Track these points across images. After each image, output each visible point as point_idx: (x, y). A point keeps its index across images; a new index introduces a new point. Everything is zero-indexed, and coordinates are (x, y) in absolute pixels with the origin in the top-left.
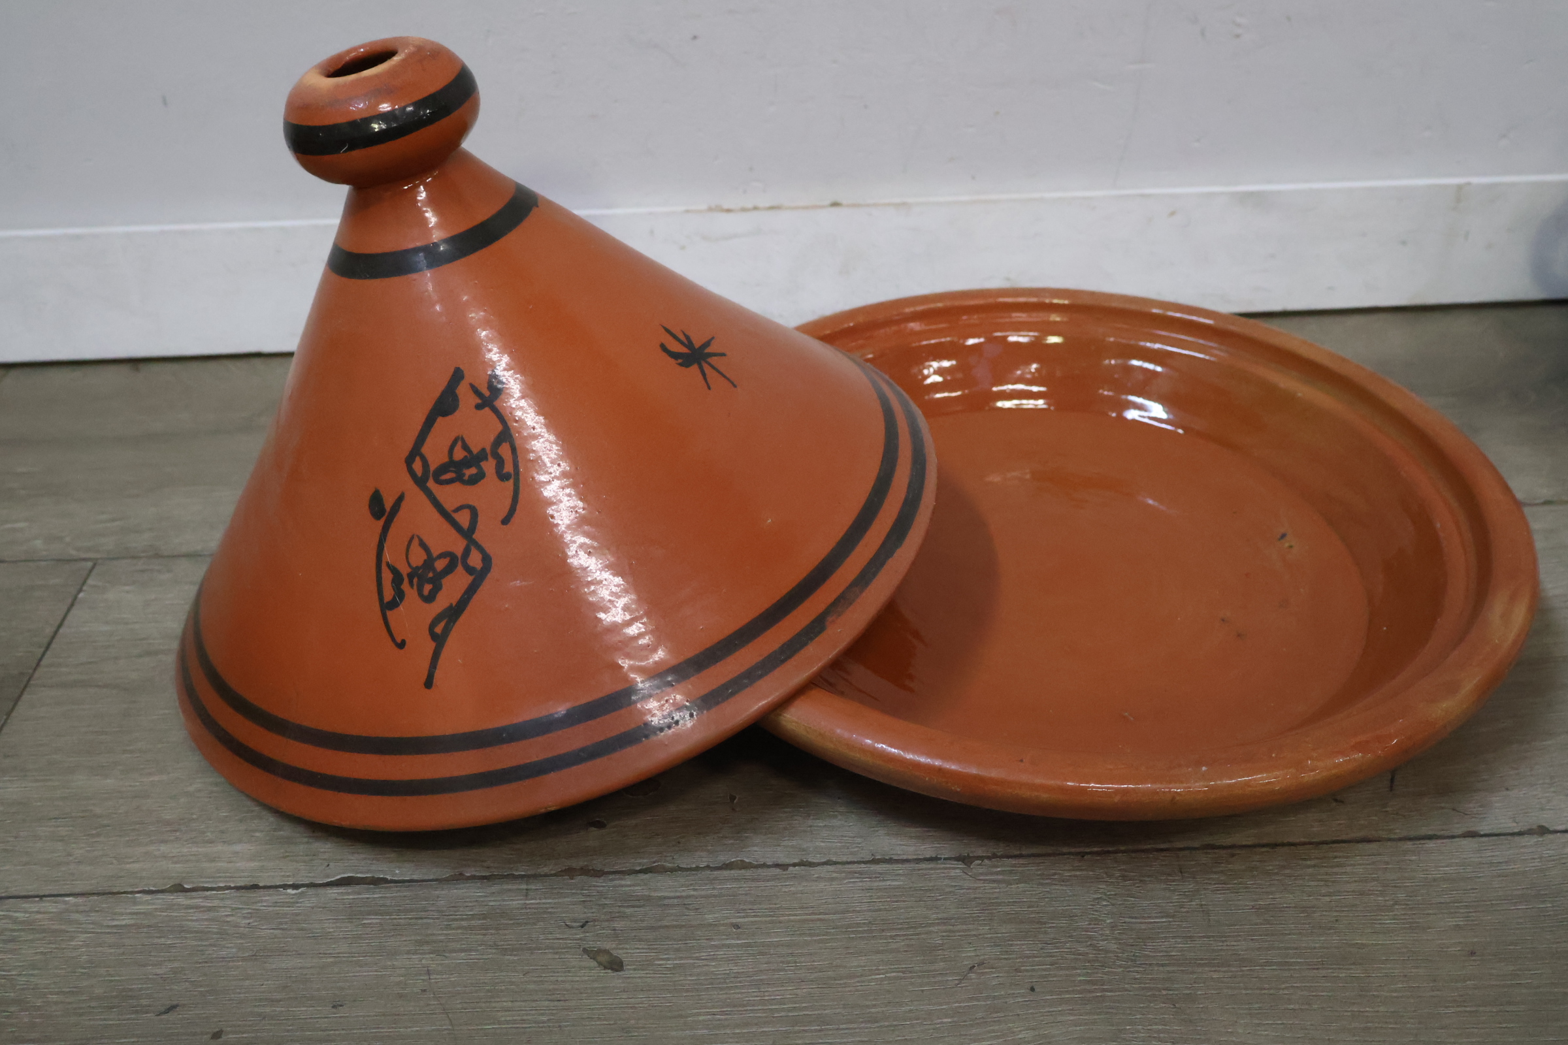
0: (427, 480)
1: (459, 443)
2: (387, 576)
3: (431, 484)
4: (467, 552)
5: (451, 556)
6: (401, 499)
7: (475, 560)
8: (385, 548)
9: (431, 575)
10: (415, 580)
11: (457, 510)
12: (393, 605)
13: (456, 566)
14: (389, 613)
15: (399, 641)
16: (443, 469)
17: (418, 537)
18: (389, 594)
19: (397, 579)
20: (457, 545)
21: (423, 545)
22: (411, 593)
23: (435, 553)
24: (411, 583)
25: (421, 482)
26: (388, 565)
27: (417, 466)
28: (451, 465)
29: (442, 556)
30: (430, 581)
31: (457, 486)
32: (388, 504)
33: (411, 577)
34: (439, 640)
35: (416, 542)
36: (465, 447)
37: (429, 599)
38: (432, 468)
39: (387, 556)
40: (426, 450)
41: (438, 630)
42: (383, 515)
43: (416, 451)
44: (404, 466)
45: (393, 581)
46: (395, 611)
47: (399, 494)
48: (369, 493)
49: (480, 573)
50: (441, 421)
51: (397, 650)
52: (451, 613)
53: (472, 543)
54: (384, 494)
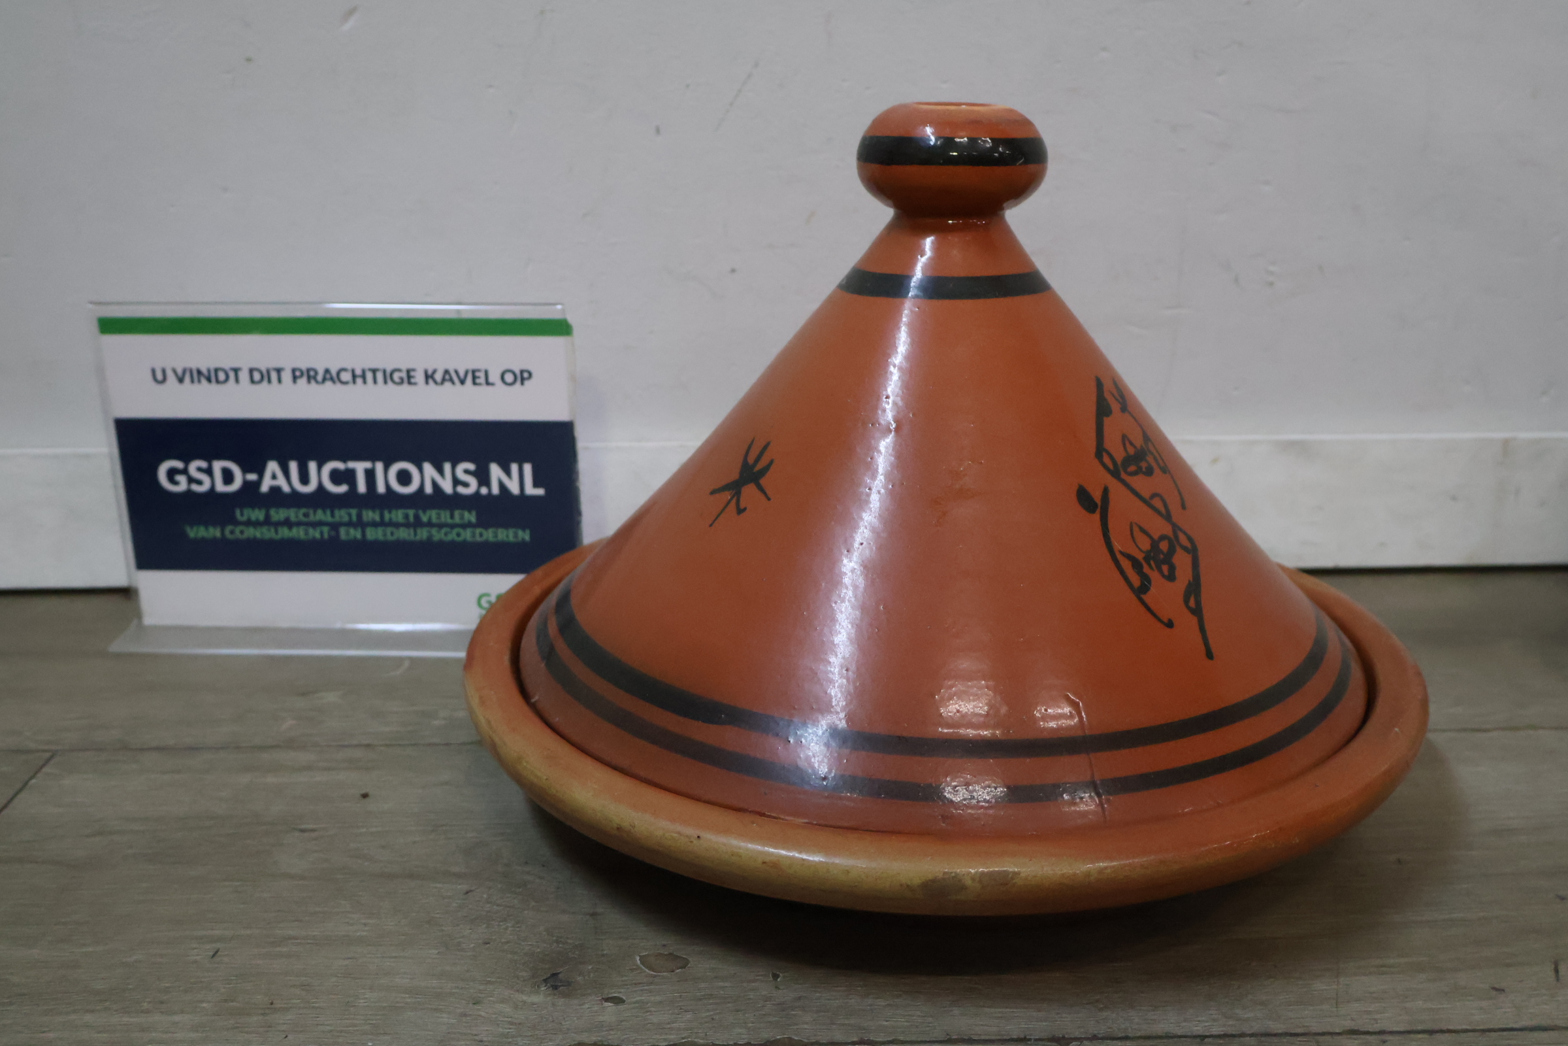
0: (1119, 471)
1: (1127, 441)
2: (1126, 564)
3: (1123, 476)
4: (1175, 534)
5: (1167, 538)
6: (1106, 491)
7: (1184, 540)
8: (1112, 538)
9: (1162, 556)
10: (1152, 563)
11: (1152, 498)
12: (1144, 588)
13: (1175, 548)
14: (1143, 596)
15: (1166, 620)
16: (1128, 460)
17: (1136, 524)
18: (1136, 581)
19: (1137, 565)
20: (1167, 529)
21: (1143, 530)
22: (1154, 575)
23: (1156, 537)
24: (1151, 568)
25: (1115, 474)
26: (1121, 553)
27: (1106, 460)
28: (1130, 459)
29: (1161, 539)
30: (1163, 562)
31: (1141, 476)
32: (1097, 495)
33: (1147, 559)
34: (1197, 612)
35: (1136, 529)
36: (1131, 444)
37: (1171, 577)
38: (1119, 463)
39: (1117, 546)
40: (1108, 444)
41: (1192, 603)
42: (1096, 508)
43: (1100, 447)
44: (1096, 462)
45: (1133, 566)
46: (1149, 593)
47: (1103, 486)
48: (1075, 488)
49: (1193, 551)
50: (1107, 421)
51: (1168, 630)
52: (1194, 588)
53: (1176, 528)
54: (1090, 489)
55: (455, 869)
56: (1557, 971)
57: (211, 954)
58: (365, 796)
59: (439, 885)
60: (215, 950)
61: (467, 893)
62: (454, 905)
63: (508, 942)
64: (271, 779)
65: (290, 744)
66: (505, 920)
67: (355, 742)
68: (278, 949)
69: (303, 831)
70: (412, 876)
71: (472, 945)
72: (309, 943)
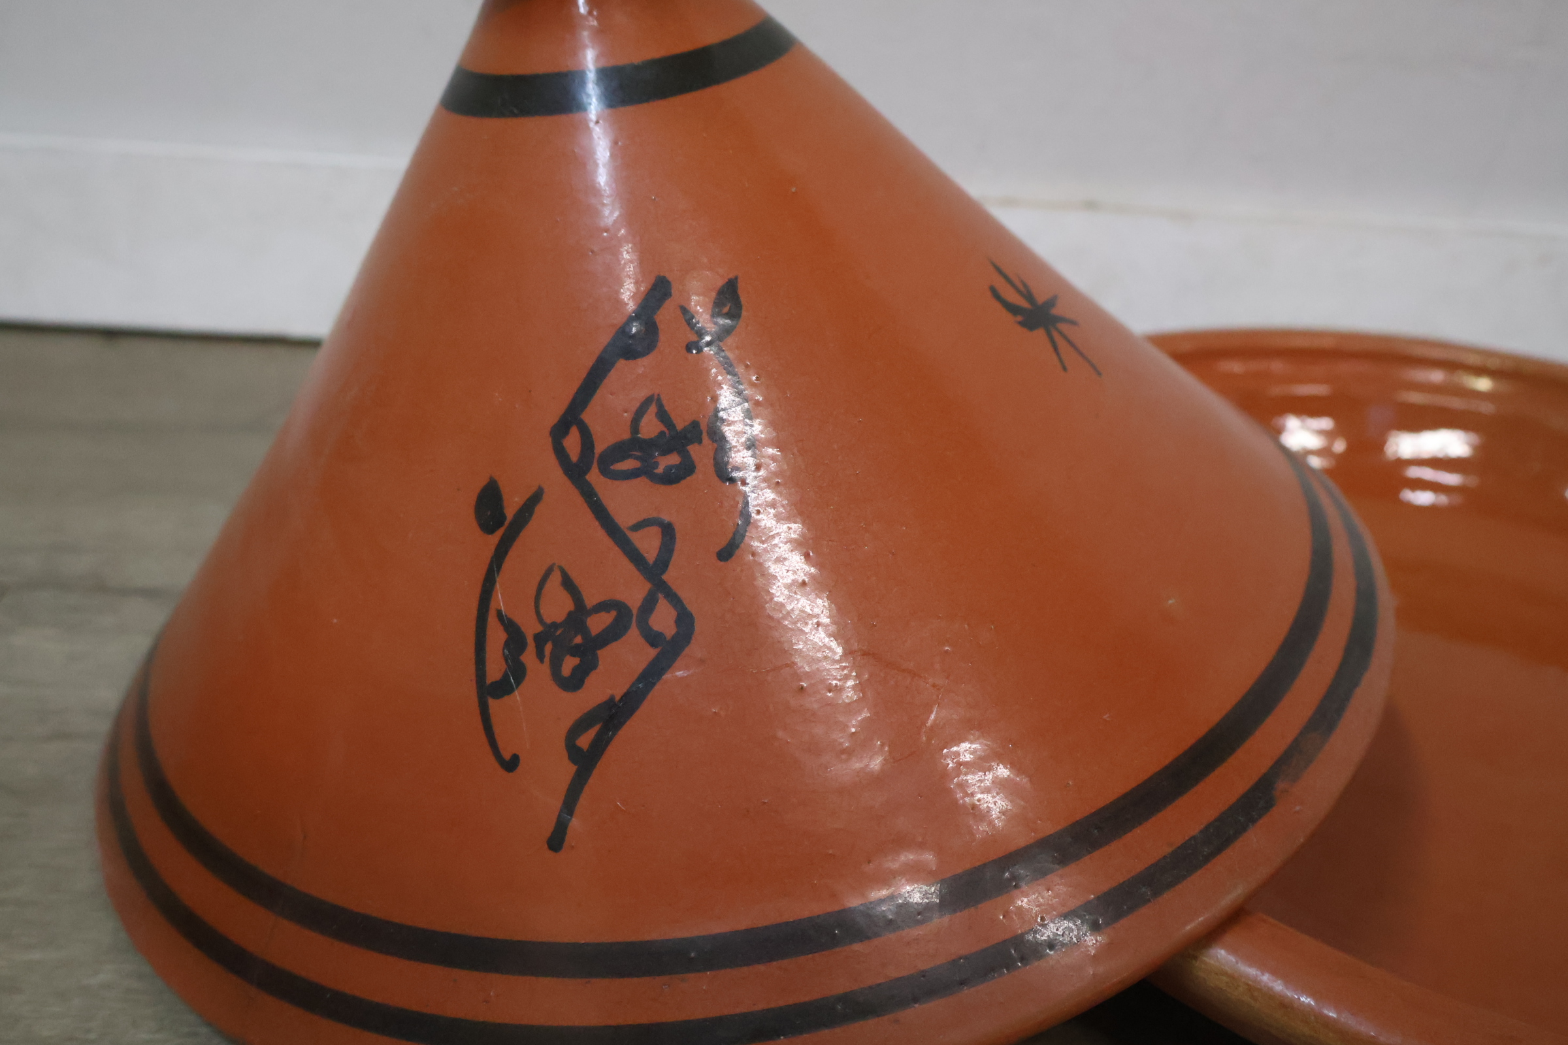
0: (588, 469)
1: (653, 409)
2: (496, 637)
3: (594, 476)
4: (648, 606)
5: (619, 607)
6: (536, 498)
7: (663, 619)
8: (498, 586)
9: (578, 640)
10: (548, 647)
11: (637, 527)
12: (502, 688)
13: (626, 628)
14: (492, 702)
15: (507, 756)
16: (620, 450)
17: (561, 569)
18: (495, 669)
19: (515, 640)
20: (634, 592)
21: (568, 584)
22: (537, 670)
23: (590, 601)
24: (540, 656)
25: (575, 472)
26: (499, 614)
27: (572, 443)
28: (633, 445)
29: (603, 607)
30: (575, 651)
31: (642, 482)
32: (512, 505)
33: (540, 640)
34: (583, 760)
35: (556, 578)
36: (663, 416)
37: (573, 683)
38: (599, 448)
39: (499, 600)
40: (588, 416)
41: (584, 741)
42: (499, 525)
43: (571, 418)
44: (548, 442)
45: (507, 644)
46: (506, 699)
47: (533, 490)
48: (482, 483)
50: (622, 368)
51: (501, 772)
52: (610, 714)
53: (660, 587)
54: (505, 487)
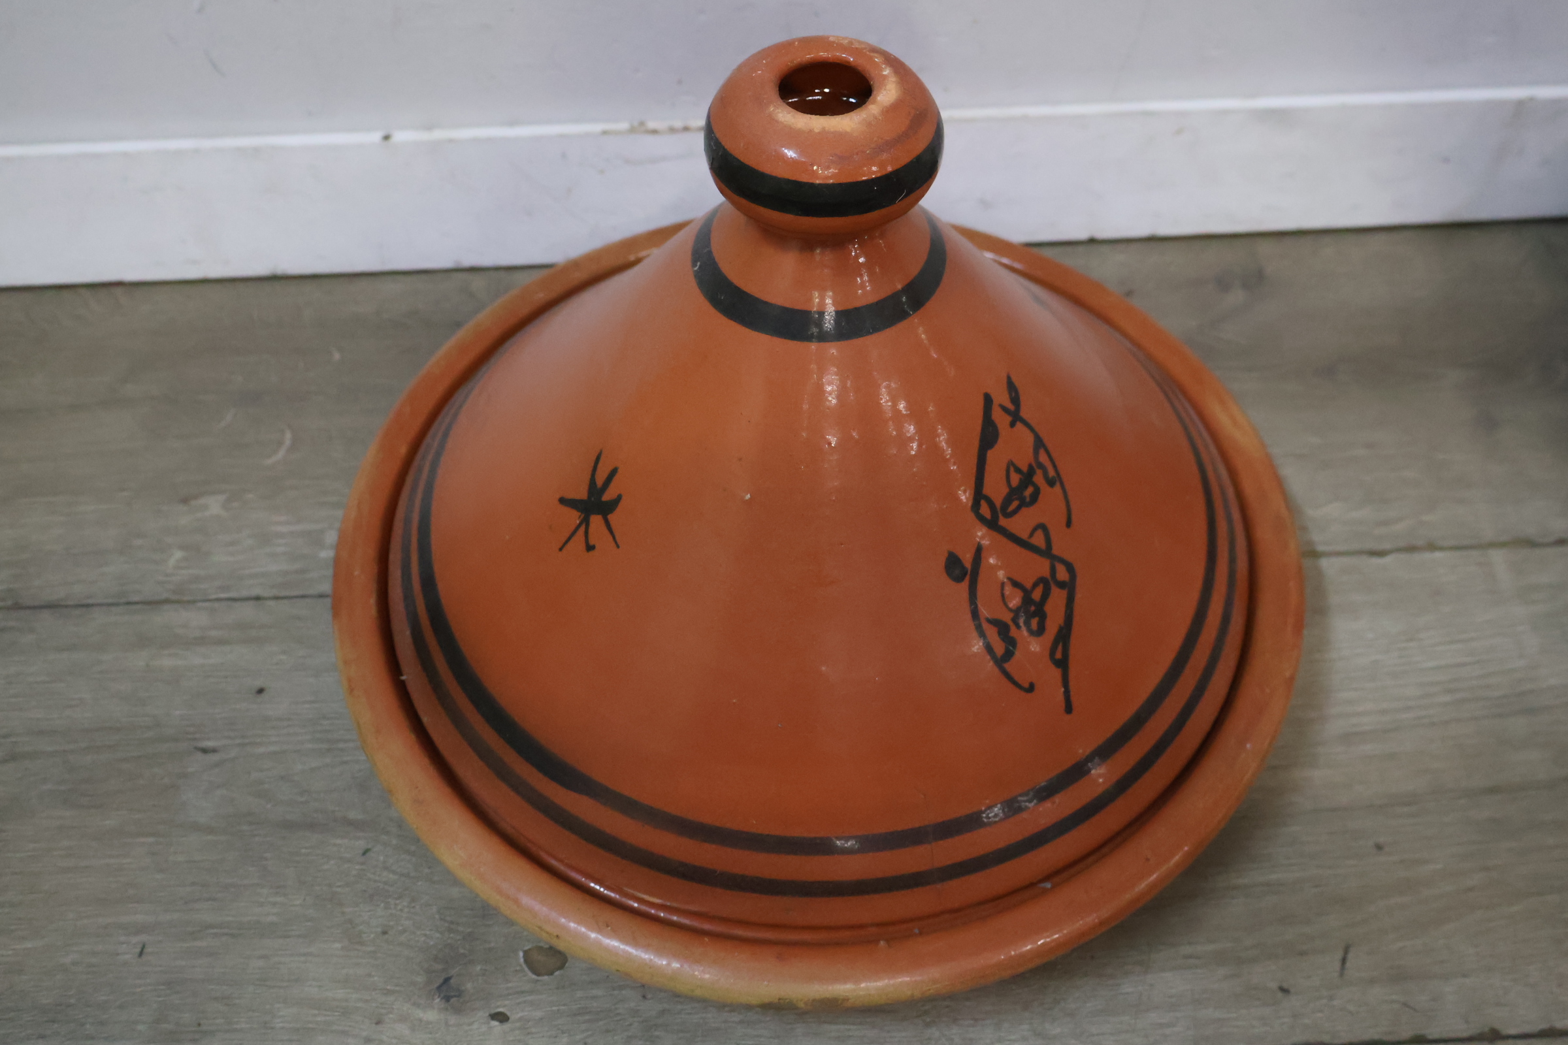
0: (997, 518)
1: (1012, 469)
2: (991, 632)
3: (1003, 522)
4: (1053, 570)
5: (1042, 580)
7: (1062, 574)
8: (979, 605)
9: (1033, 608)
10: (1021, 620)
11: (1031, 535)
12: (1008, 655)
13: (1050, 589)
14: (1007, 666)
15: (1026, 685)
16: (1007, 501)
17: (1010, 579)
18: (1001, 649)
19: (1003, 629)
20: (1042, 567)
21: (1015, 584)
22: (1021, 635)
23: (1028, 585)
24: (1019, 626)
25: (992, 524)
26: (988, 619)
27: (985, 510)
28: (1014, 493)
29: (1035, 585)
30: (1034, 615)
31: (1024, 510)
32: (967, 559)
33: (1015, 618)
34: (1062, 664)
35: (1007, 585)
36: (1018, 470)
37: (1040, 631)
38: (998, 503)
39: (984, 612)
40: (987, 490)
41: (1058, 655)
42: (965, 574)
43: (979, 495)
44: (971, 517)
45: (999, 633)
46: (1013, 658)
47: (976, 546)
48: (942, 560)
49: (1069, 587)
50: (991, 454)
51: (1028, 696)
52: (1064, 636)
53: (1054, 559)
54: (959, 553)
55: (353, 815)
56: (1344, 961)
57: (138, 950)
58: (261, 691)
59: (339, 841)
60: (141, 946)
61: (364, 853)
62: (354, 872)
63: (404, 931)
64: (166, 662)
65: (179, 599)
66: (400, 897)
67: (245, 593)
68: (198, 944)
69: (205, 751)
70: (312, 826)
71: (372, 936)
72: (226, 934)
